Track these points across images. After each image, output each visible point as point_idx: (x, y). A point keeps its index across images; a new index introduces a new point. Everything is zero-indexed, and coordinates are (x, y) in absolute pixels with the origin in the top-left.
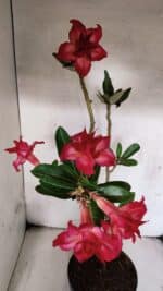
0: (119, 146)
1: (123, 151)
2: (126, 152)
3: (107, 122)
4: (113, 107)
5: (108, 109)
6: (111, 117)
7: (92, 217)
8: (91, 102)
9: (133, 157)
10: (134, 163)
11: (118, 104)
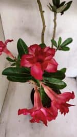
0: (60, 39)
1: (62, 42)
2: (64, 43)
3: (54, 24)
4: (59, 14)
5: (55, 15)
6: (57, 21)
7: (41, 100)
8: (44, 12)
9: (68, 46)
10: (68, 49)
11: (62, 13)
